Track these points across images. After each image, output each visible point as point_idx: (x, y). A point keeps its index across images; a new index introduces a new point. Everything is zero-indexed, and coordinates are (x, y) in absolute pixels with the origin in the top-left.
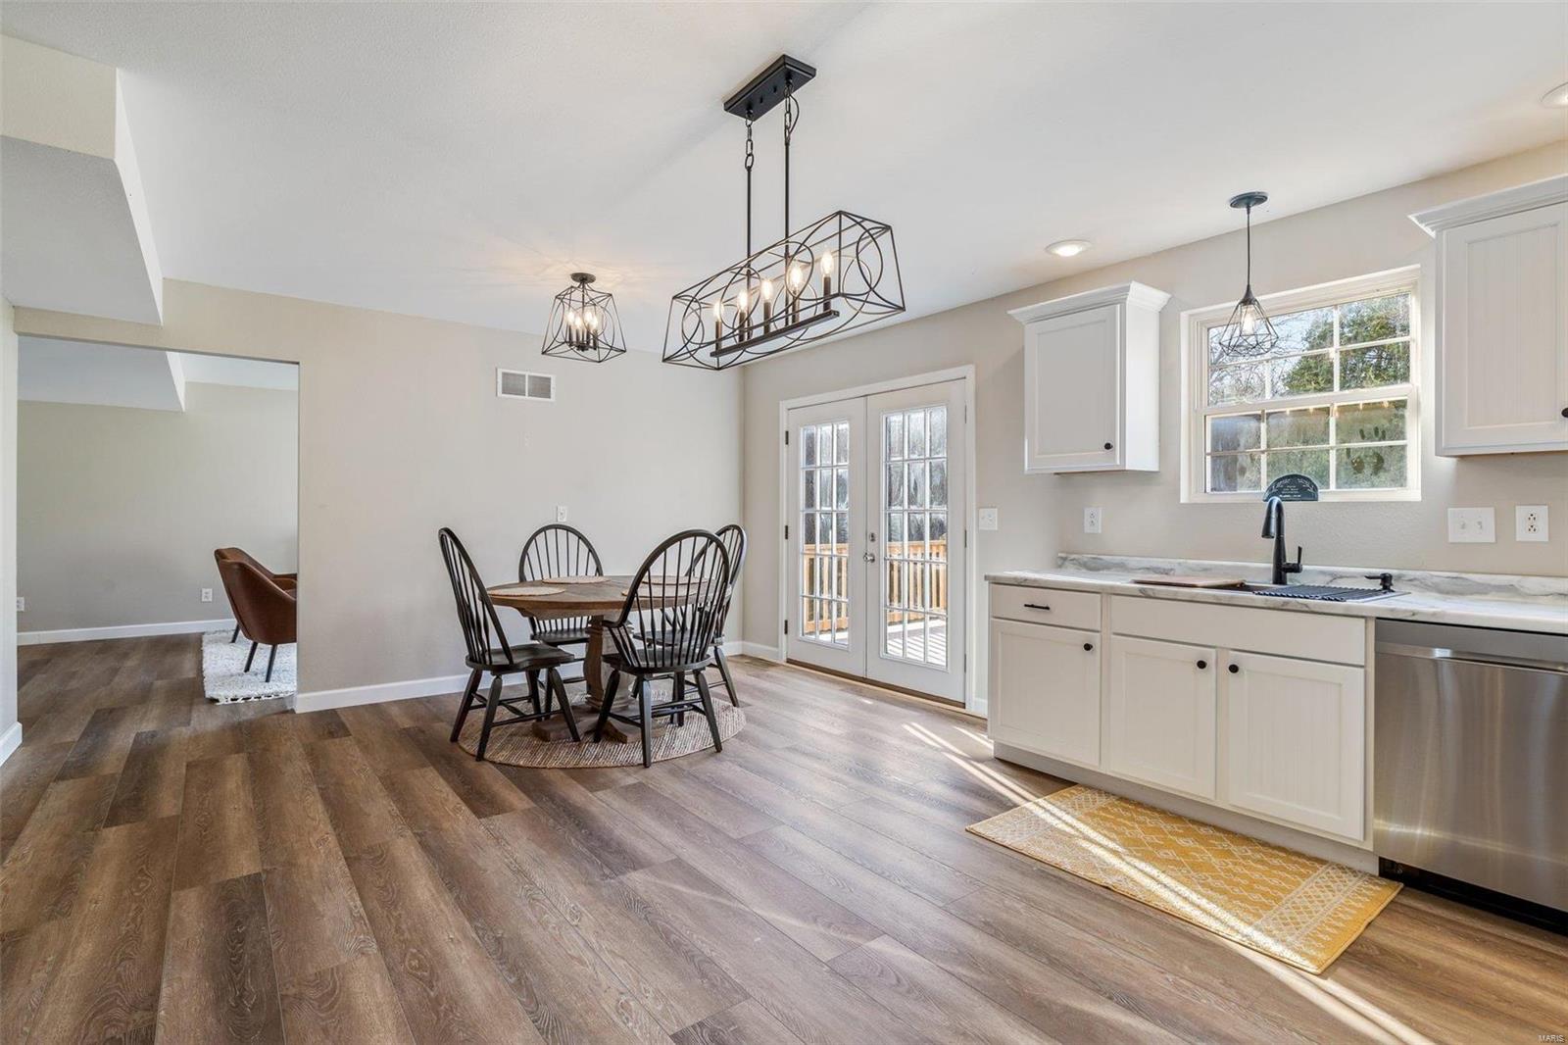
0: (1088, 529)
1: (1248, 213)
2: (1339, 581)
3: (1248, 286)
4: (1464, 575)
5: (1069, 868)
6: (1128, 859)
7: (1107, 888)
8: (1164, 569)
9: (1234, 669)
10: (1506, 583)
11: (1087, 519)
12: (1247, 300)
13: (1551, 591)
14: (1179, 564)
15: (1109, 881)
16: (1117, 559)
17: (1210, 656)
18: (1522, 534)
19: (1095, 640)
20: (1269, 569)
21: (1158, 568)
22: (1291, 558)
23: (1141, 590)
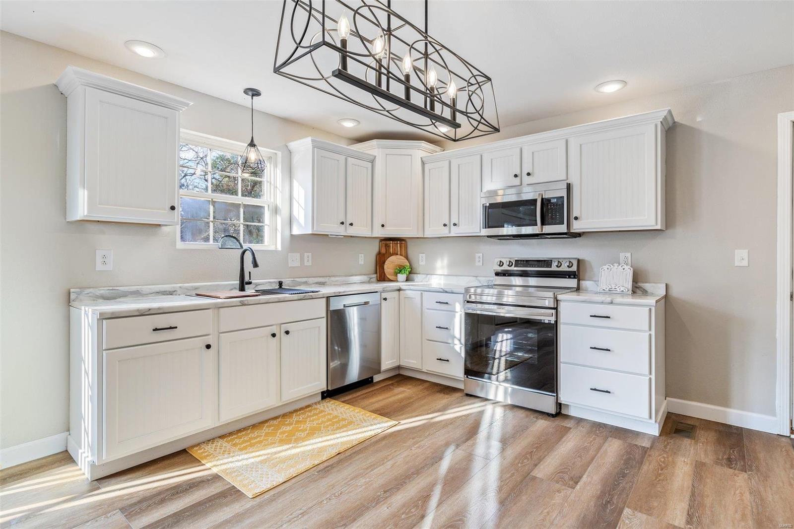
0: (99, 267)
1: (252, 99)
2: (258, 287)
3: (252, 137)
4: (295, 279)
8: (170, 292)
9: (287, 332)
11: (99, 260)
12: (252, 144)
13: (314, 282)
14: (180, 287)
18: (306, 264)
21: (165, 292)
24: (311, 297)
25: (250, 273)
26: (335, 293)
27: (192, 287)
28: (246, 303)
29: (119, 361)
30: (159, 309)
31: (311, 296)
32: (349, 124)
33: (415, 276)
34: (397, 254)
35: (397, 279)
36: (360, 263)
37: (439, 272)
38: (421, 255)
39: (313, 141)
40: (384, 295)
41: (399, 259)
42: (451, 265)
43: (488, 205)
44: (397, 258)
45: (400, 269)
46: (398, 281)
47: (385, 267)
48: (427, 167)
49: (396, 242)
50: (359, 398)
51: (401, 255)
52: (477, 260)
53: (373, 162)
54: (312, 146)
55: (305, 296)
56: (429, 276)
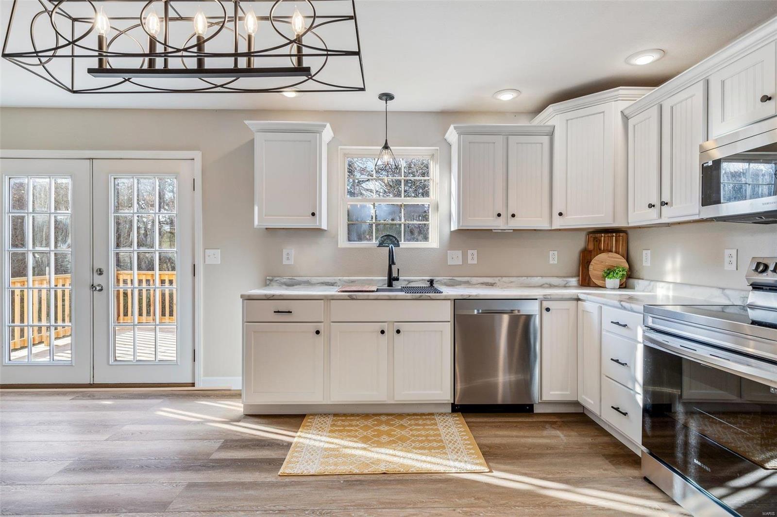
0: (285, 262)
1: (386, 103)
2: (411, 283)
3: (386, 140)
4: (454, 278)
5: (357, 471)
6: (373, 449)
7: (384, 473)
8: (331, 283)
9: (398, 331)
10: (466, 280)
11: (285, 256)
12: (386, 147)
13: (479, 282)
14: (340, 280)
15: (383, 468)
16: (305, 279)
17: (385, 327)
18: (470, 262)
19: (320, 326)
20: (386, 280)
21: (328, 283)
22: (395, 275)
23: (349, 296)
24: (429, 298)
25: (398, 270)
26: (462, 295)
27: (349, 280)
28: (355, 297)
29: (254, 332)
30: (280, 295)
31: (429, 296)
32: (507, 97)
33: (636, 281)
34: (611, 251)
35: (605, 284)
36: (551, 262)
37: (670, 278)
38: (645, 252)
39: (455, 128)
40: (546, 304)
41: (612, 257)
42: (685, 269)
43: (710, 163)
44: (609, 257)
45: (610, 271)
46: (606, 288)
47: (591, 267)
48: (631, 122)
49: (610, 235)
50: (488, 424)
51: (616, 252)
52: (727, 259)
53: (551, 135)
54: (457, 133)
55: (421, 296)
56: (652, 283)
